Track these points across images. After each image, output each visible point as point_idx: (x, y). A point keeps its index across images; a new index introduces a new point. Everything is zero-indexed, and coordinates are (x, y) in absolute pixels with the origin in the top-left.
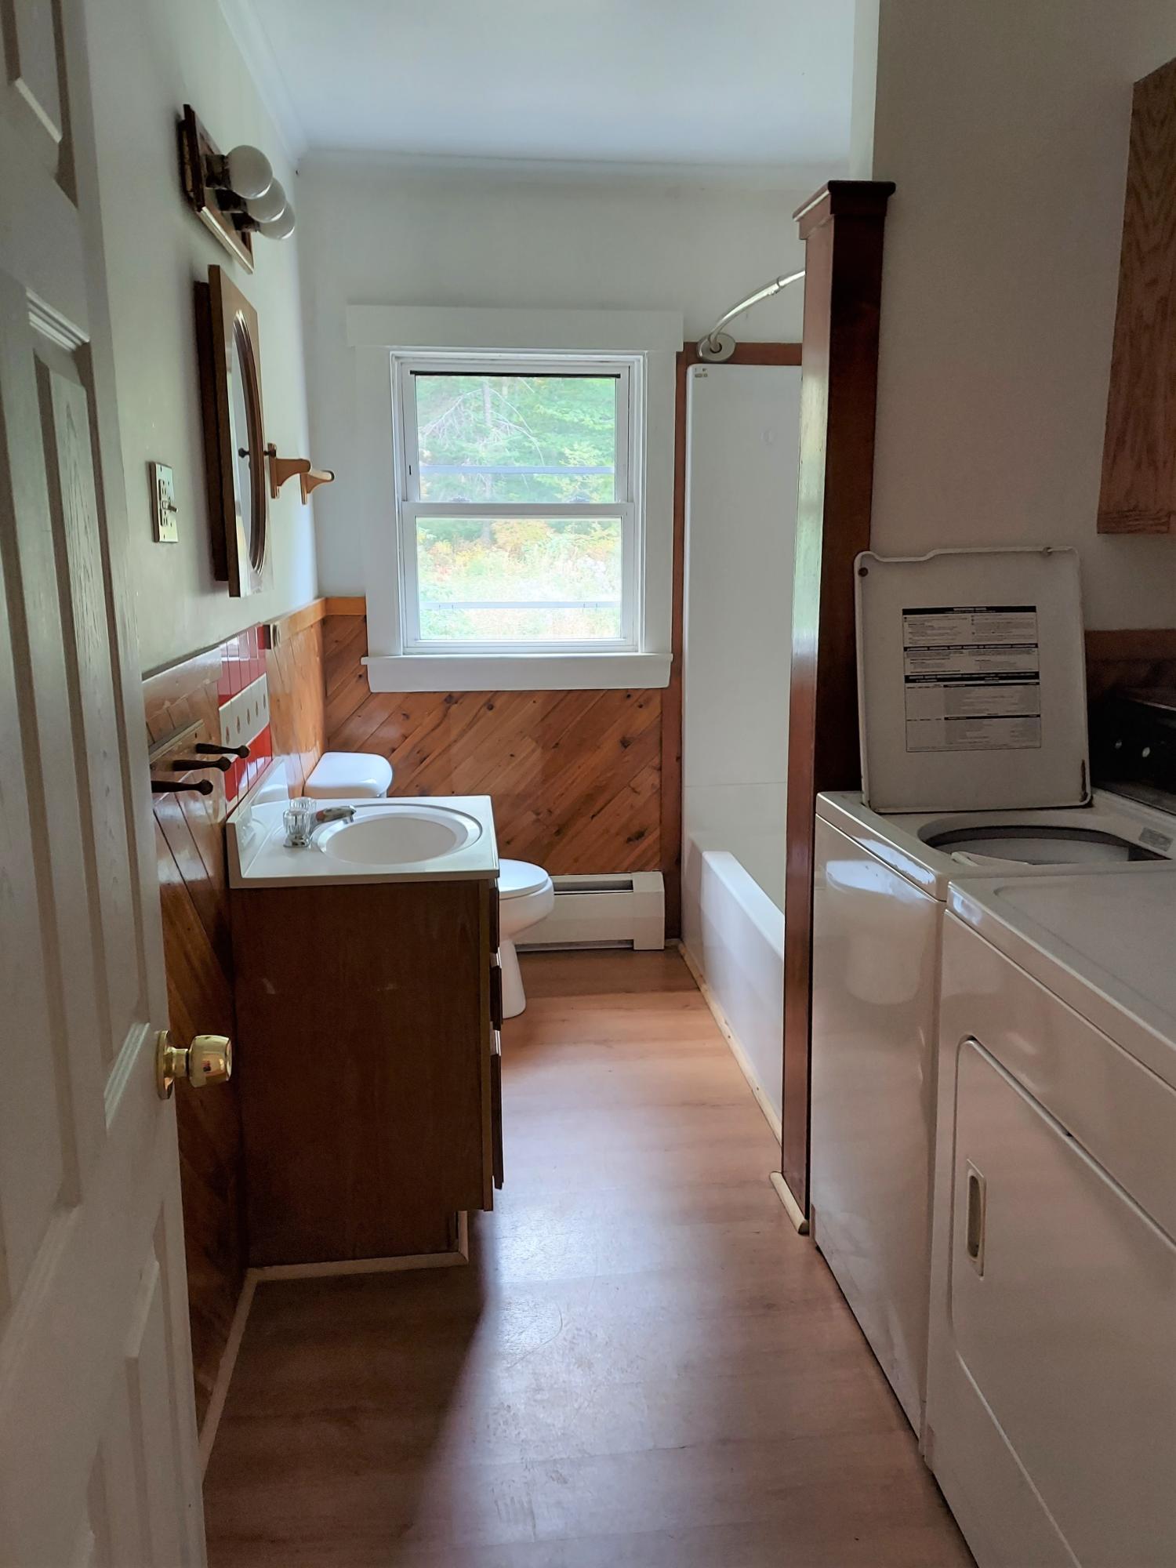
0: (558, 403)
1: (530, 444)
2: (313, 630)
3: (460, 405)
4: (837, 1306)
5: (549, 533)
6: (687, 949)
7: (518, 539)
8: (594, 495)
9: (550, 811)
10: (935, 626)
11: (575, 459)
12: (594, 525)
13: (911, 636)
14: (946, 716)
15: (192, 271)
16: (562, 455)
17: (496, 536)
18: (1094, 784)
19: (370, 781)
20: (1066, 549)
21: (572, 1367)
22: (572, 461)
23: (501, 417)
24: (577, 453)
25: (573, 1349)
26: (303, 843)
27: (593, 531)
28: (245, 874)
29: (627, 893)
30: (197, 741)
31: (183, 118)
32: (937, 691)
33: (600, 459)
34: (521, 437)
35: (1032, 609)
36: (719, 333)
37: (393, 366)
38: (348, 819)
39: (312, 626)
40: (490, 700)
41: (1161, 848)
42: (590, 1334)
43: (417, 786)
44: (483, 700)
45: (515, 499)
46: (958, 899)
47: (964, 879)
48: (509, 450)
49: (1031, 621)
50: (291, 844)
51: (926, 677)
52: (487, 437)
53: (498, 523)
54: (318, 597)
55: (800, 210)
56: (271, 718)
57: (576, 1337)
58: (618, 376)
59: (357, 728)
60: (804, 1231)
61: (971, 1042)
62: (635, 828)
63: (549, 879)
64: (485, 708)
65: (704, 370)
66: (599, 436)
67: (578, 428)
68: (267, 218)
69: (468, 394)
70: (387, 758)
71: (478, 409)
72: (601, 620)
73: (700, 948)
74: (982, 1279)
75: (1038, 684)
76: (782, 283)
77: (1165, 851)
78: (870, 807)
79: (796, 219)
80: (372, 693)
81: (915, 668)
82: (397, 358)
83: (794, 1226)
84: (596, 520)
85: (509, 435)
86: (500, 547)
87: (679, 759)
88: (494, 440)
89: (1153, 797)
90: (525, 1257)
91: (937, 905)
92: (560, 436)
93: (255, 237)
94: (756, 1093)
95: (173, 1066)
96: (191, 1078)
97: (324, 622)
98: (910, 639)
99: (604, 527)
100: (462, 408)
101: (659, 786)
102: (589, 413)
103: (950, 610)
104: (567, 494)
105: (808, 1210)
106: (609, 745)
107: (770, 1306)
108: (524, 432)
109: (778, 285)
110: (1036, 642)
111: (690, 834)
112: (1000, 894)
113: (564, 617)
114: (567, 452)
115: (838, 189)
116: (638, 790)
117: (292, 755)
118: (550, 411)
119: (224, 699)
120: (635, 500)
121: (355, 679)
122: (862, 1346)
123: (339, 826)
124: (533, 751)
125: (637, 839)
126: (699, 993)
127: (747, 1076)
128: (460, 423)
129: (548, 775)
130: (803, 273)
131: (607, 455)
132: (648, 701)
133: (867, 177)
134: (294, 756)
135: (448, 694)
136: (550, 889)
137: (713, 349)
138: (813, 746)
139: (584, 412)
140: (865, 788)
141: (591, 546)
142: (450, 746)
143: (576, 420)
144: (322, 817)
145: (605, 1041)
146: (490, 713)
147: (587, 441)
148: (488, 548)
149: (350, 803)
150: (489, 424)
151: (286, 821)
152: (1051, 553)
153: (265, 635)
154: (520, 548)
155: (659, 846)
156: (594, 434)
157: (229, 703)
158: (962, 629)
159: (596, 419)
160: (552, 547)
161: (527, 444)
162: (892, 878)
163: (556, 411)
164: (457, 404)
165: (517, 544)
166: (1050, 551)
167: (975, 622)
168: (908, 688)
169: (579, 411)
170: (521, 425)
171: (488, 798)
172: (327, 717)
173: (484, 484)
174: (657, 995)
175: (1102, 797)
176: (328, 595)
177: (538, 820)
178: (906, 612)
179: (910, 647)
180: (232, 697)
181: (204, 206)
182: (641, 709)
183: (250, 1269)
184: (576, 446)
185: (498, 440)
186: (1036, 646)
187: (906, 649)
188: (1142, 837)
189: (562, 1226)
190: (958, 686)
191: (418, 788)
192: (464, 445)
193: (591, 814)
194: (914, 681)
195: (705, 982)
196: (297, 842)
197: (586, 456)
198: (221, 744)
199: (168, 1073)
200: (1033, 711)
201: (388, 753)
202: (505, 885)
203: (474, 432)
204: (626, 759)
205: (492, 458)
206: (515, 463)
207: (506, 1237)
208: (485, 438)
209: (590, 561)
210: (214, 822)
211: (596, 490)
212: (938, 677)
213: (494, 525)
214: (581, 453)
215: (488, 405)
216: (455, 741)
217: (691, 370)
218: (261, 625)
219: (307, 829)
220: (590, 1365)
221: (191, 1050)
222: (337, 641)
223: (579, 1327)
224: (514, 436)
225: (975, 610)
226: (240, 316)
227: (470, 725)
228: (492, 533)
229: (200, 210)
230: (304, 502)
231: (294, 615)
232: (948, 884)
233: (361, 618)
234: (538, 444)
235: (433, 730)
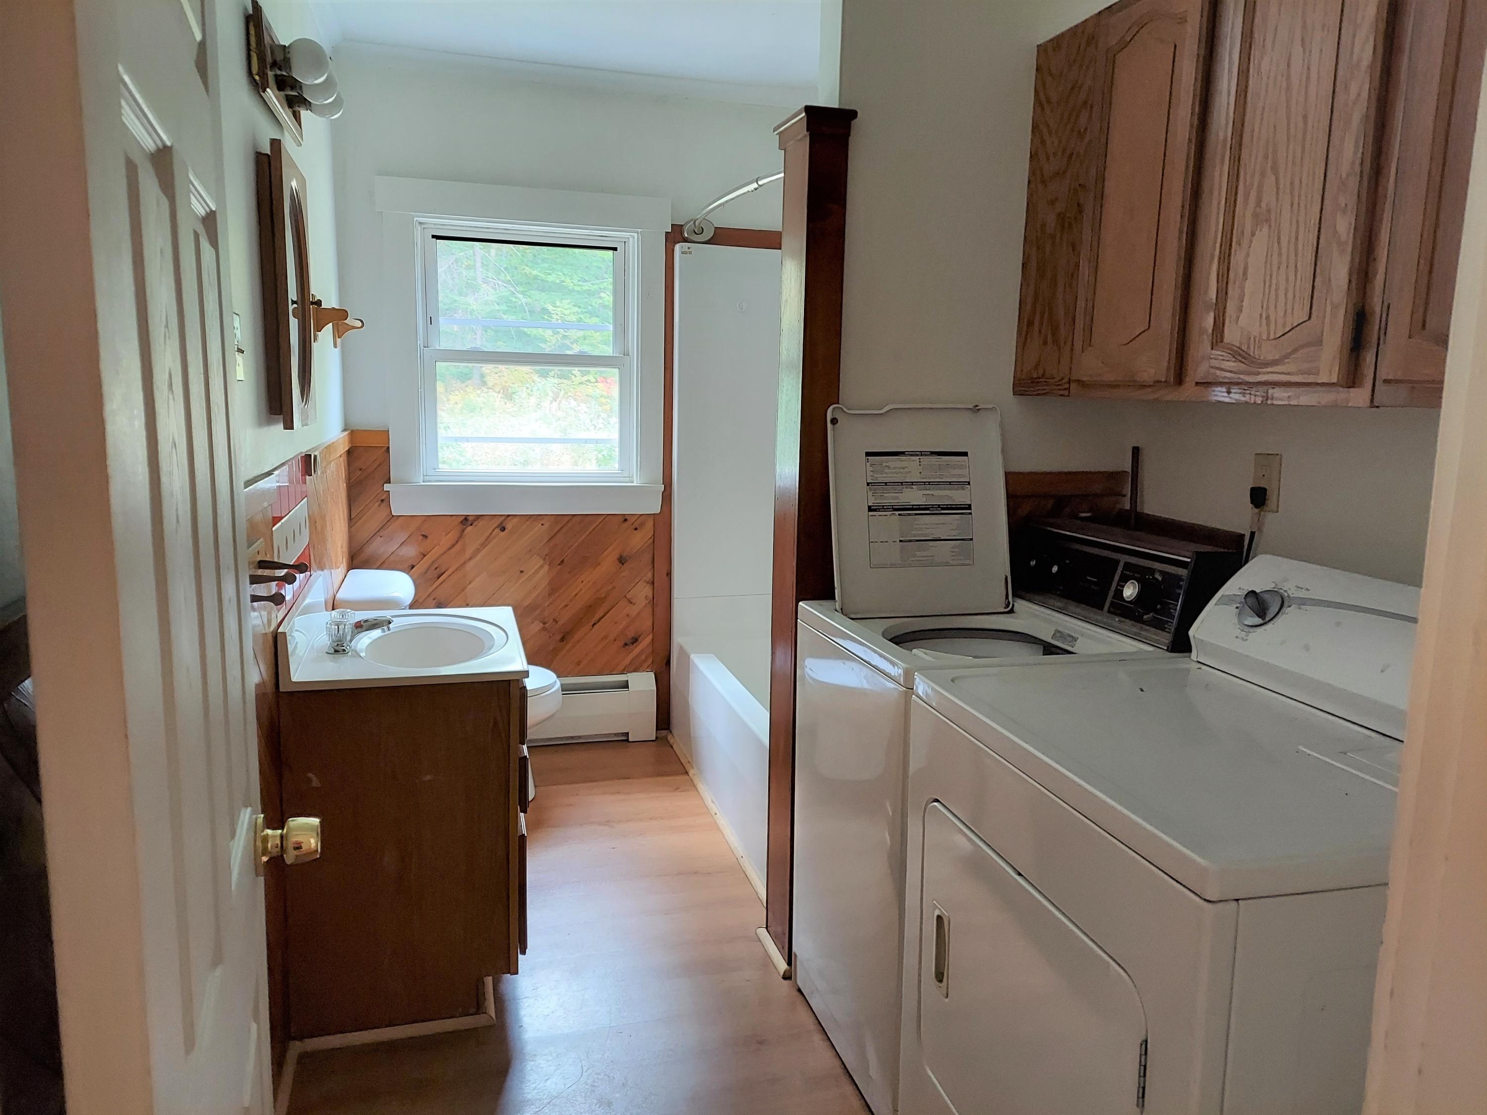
0: (541, 265)
1: (516, 300)
2: (341, 459)
3: (452, 264)
4: (817, 1038)
5: (536, 377)
6: (676, 738)
7: (506, 382)
8: (574, 346)
9: (555, 620)
10: (892, 466)
11: (557, 314)
12: (574, 372)
13: (872, 474)
14: (902, 539)
15: (255, 145)
16: (544, 311)
17: (485, 379)
18: (1015, 595)
19: (395, 595)
20: (990, 406)
21: (593, 1107)
22: (555, 316)
23: (490, 275)
24: (559, 309)
25: (594, 1091)
26: (344, 650)
27: (573, 377)
28: (295, 678)
29: (622, 692)
30: (259, 558)
31: (251, 12)
32: (893, 520)
33: (579, 316)
34: (507, 294)
35: (965, 454)
36: (704, 219)
37: (417, 230)
38: (385, 628)
39: (340, 456)
40: (502, 523)
41: (1069, 645)
42: (609, 1077)
43: (434, 599)
44: (497, 522)
45: (502, 347)
46: (922, 686)
47: (925, 670)
48: (498, 304)
49: (964, 463)
50: (333, 652)
51: (885, 507)
52: (478, 292)
53: (487, 368)
54: (345, 430)
55: (780, 126)
56: (310, 539)
57: (596, 1080)
58: (615, 249)
59: (380, 547)
60: (787, 976)
61: (935, 804)
62: (631, 634)
63: (558, 681)
64: (497, 530)
65: (689, 248)
66: (577, 296)
67: (560, 288)
68: (320, 101)
69: (461, 254)
70: (408, 573)
71: (468, 267)
72: (583, 454)
73: (688, 738)
74: (947, 1000)
75: (970, 514)
76: (760, 183)
77: (1073, 647)
78: (842, 613)
79: (776, 133)
80: (392, 518)
81: (876, 500)
82: (421, 223)
83: (779, 973)
84: (577, 369)
85: (498, 292)
86: (489, 388)
87: (669, 574)
88: (484, 294)
89: (1059, 604)
90: (547, 1014)
91: (906, 692)
92: (543, 294)
93: (305, 114)
94: (741, 861)
95: (269, 845)
96: (285, 856)
97: (349, 452)
98: (872, 476)
99: (584, 374)
100: (455, 265)
101: (652, 598)
102: (569, 276)
103: (902, 453)
104: (550, 343)
105: (790, 959)
106: (609, 561)
107: (761, 1043)
108: (512, 289)
109: (758, 184)
110: (968, 481)
111: (678, 639)
112: (956, 682)
113: (552, 451)
114: (550, 308)
115: (812, 112)
116: (633, 601)
117: (325, 571)
118: (535, 272)
119: (275, 520)
120: (630, 354)
121: (377, 504)
122: (839, 1070)
123: (376, 633)
124: (542, 567)
125: (633, 643)
126: (687, 777)
127: (732, 847)
128: (453, 279)
129: (554, 589)
130: (782, 175)
131: (585, 312)
132: (642, 524)
133: (834, 104)
134: (326, 572)
135: (464, 517)
136: (557, 690)
137: (696, 231)
138: (794, 564)
139: (564, 275)
140: (838, 597)
141: (572, 390)
142: (465, 563)
143: (558, 281)
144: (360, 627)
145: (608, 821)
146: (503, 533)
147: (567, 299)
148: (478, 389)
149: (386, 614)
150: (480, 281)
151: (328, 630)
152: (979, 410)
153: (308, 463)
154: (508, 390)
155: (651, 650)
156: (573, 294)
157: (280, 524)
158: (912, 469)
159: (576, 282)
160: (538, 390)
161: (514, 299)
162: (866, 671)
163: (540, 272)
164: (450, 263)
165: (505, 386)
166: (978, 408)
167: (921, 460)
168: (871, 516)
169: (561, 274)
170: (509, 282)
171: (510, 609)
172: (351, 538)
173: (476, 333)
174: (650, 780)
175: (1021, 605)
176: (352, 429)
177: (544, 629)
178: (868, 454)
179: (871, 483)
180: (282, 518)
181: (268, 87)
182: (635, 531)
183: (292, 1042)
184: (558, 304)
185: (488, 295)
186: (969, 483)
187: (868, 484)
188: (1053, 637)
189: (578, 984)
190: (909, 515)
191: (435, 601)
192: (457, 298)
193: (593, 623)
194: (875, 510)
195: (693, 768)
196: (338, 649)
197: (567, 312)
198: (273, 558)
199: (265, 852)
200: (967, 536)
201: (409, 569)
202: (530, 684)
203: (465, 287)
204: (623, 574)
205: (482, 310)
206: (502, 315)
207: (528, 997)
208: (476, 294)
209: (573, 403)
210: (267, 631)
211: (576, 341)
212: (894, 507)
213: (484, 369)
214: (562, 309)
215: (479, 265)
216: (470, 559)
217: (678, 247)
218: (304, 455)
219: (349, 638)
220: (610, 1104)
221: (285, 831)
222: (360, 469)
223: (598, 1071)
224: (502, 292)
225: (922, 454)
226: (294, 184)
227: (484, 545)
228: (482, 376)
229: (264, 91)
230: (335, 346)
231: (329, 446)
232: (914, 675)
233: (385, 448)
234: (524, 300)
235: (450, 549)
